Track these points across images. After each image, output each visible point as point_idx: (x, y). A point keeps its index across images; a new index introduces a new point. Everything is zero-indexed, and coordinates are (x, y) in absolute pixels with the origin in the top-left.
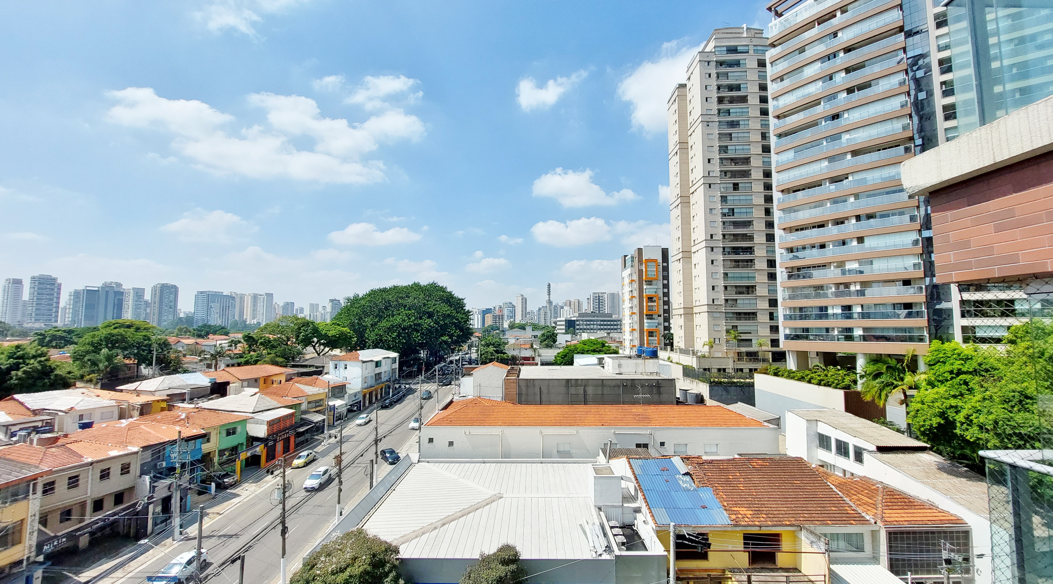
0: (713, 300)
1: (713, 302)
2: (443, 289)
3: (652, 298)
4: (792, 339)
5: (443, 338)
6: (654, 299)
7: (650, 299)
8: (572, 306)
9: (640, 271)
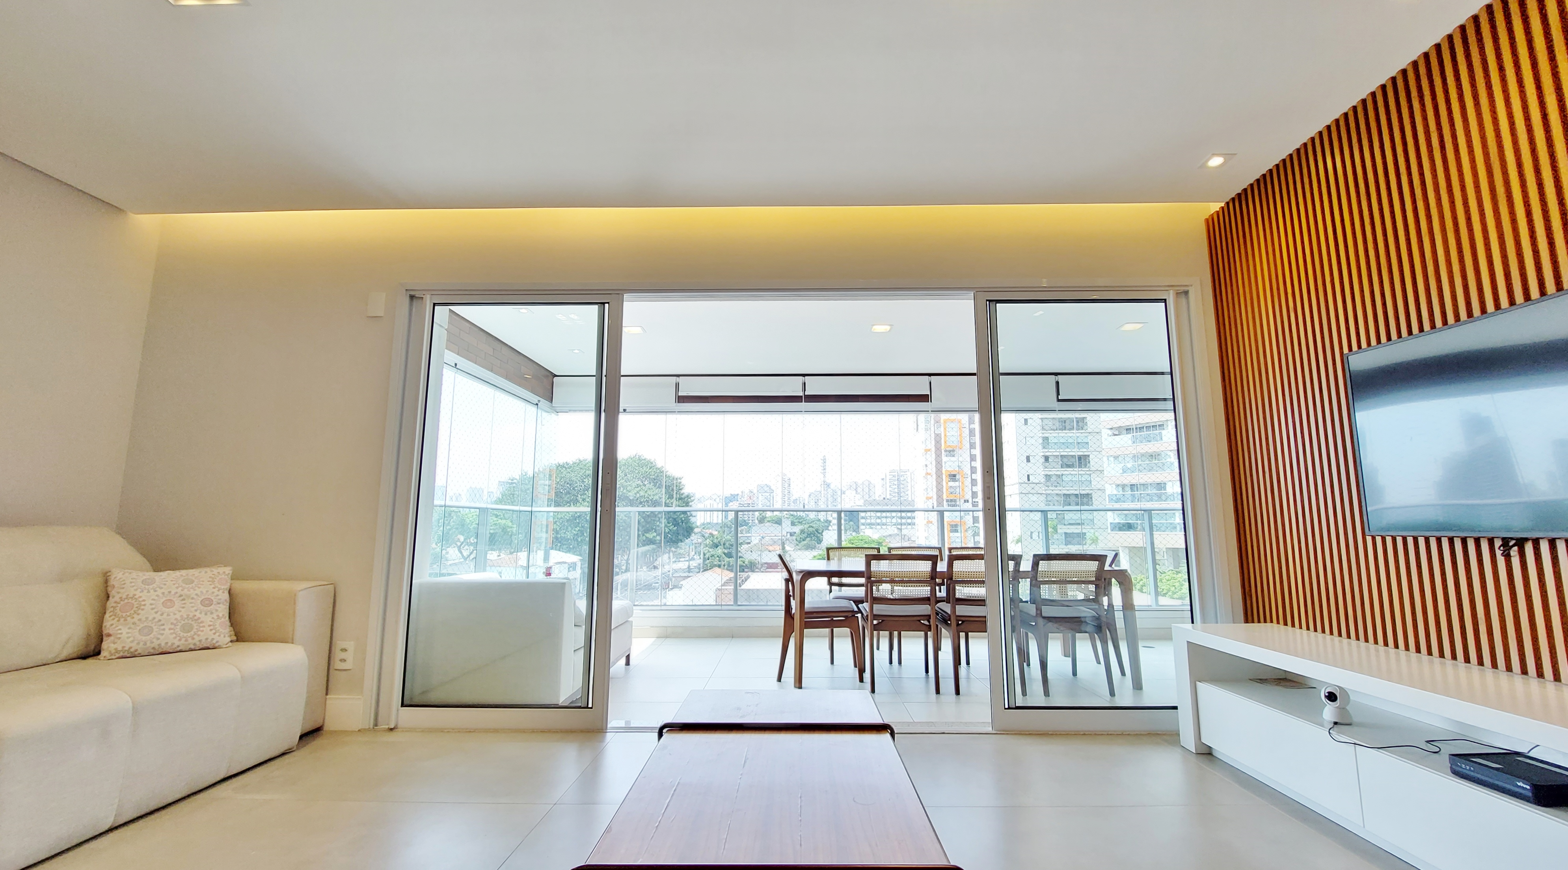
0: (1028, 476)
1: (1029, 480)
2: (650, 464)
3: (955, 476)
4: (1120, 529)
5: (647, 535)
6: (957, 477)
7: (953, 477)
8: (859, 490)
9: (938, 437)
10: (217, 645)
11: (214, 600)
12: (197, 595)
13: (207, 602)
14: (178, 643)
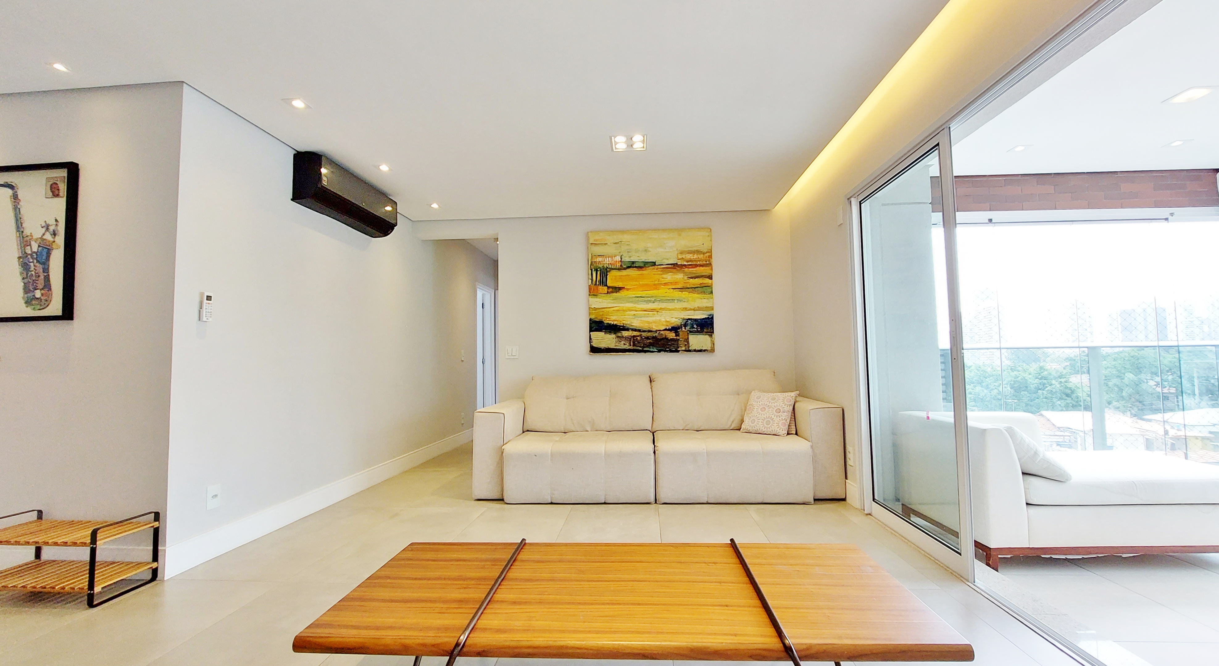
10: (779, 434)
11: (781, 410)
12: (774, 406)
13: (778, 411)
14: (765, 430)
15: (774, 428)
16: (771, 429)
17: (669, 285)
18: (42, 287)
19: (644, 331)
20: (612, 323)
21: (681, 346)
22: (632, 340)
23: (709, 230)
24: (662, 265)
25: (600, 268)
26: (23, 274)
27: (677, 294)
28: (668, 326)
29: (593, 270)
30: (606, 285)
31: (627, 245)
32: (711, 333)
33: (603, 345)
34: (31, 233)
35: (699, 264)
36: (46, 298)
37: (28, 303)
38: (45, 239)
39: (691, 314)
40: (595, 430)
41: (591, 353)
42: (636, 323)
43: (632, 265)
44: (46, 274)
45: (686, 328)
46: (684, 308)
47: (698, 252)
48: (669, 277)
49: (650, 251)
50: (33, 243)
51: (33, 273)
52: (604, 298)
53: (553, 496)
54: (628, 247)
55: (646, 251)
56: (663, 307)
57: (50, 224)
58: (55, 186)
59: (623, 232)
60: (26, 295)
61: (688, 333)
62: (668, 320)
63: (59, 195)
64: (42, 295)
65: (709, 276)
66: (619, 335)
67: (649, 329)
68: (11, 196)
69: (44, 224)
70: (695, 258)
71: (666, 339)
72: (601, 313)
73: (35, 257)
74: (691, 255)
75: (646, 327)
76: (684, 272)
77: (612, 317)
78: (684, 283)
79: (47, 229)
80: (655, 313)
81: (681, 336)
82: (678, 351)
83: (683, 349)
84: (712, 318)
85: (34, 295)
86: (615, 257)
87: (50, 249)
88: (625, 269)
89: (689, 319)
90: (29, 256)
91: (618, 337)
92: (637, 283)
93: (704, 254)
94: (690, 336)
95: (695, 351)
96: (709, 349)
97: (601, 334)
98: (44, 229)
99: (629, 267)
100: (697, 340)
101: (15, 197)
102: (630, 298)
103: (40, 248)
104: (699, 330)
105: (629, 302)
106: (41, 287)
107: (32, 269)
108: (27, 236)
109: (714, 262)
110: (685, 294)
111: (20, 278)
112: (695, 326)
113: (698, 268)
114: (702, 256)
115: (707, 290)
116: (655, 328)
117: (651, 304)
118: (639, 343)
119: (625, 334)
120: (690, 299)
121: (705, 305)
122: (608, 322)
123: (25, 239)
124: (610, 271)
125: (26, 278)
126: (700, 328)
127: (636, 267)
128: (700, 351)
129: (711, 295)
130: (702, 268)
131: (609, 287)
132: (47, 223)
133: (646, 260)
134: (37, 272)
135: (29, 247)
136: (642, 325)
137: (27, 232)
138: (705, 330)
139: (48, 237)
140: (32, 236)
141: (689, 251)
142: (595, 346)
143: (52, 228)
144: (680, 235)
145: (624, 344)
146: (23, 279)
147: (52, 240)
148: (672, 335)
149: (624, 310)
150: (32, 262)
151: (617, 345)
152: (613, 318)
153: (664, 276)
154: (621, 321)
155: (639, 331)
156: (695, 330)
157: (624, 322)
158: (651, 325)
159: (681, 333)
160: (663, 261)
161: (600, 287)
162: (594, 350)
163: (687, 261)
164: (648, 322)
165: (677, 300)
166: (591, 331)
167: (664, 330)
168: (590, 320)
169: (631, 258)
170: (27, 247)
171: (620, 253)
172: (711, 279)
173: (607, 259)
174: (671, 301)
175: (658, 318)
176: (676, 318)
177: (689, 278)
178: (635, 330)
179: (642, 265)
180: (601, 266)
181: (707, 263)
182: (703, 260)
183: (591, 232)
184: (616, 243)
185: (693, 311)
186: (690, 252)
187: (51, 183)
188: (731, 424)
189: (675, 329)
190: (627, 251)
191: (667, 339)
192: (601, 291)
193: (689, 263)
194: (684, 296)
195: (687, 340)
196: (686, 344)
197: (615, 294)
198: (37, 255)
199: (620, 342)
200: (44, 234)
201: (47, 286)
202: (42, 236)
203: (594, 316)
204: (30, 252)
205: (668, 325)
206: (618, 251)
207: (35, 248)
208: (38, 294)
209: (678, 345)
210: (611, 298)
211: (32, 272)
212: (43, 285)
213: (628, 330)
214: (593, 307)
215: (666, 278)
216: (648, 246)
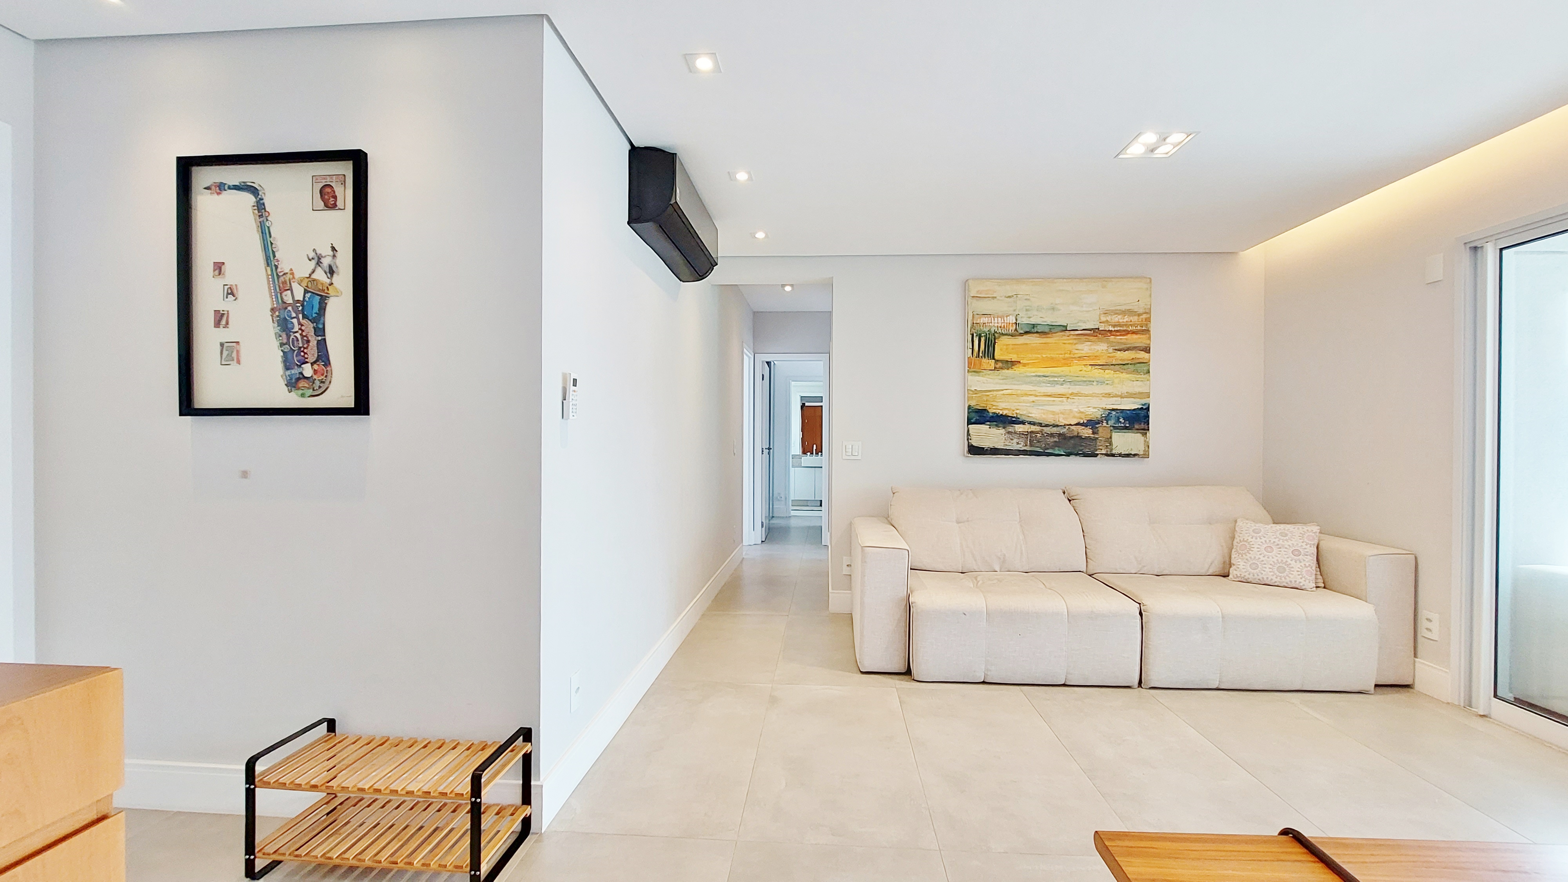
10: (1304, 587)
11: (1302, 552)
12: (1289, 546)
13: (1296, 553)
14: (1275, 580)
15: (1294, 578)
16: (1288, 580)
17: (1084, 360)
18: (314, 360)
19: (1047, 426)
20: (1001, 413)
21: (1100, 448)
22: (1029, 438)
23: (1148, 280)
24: (1077, 330)
25: (984, 332)
26: (280, 336)
27: (1097, 373)
28: (1082, 419)
29: (975, 335)
30: (994, 358)
31: (1026, 299)
32: (1145, 430)
33: (986, 444)
34: (291, 270)
35: (1131, 331)
36: (322, 377)
37: (293, 384)
38: (314, 280)
39: (1116, 403)
40: (1007, 570)
41: (969, 455)
42: (1036, 414)
43: (1032, 330)
44: (320, 338)
45: (1109, 422)
46: (1106, 394)
47: (1130, 312)
48: (1086, 348)
49: (1059, 310)
50: (295, 286)
51: (298, 335)
52: (990, 377)
53: (989, 673)
54: (1028, 303)
55: (1053, 309)
56: (1075, 391)
57: (323, 255)
58: (328, 190)
59: (1019, 280)
60: (288, 373)
61: (1111, 430)
62: (1082, 410)
63: (336, 206)
64: (315, 372)
65: (1146, 348)
66: (1010, 430)
67: (1053, 422)
68: (254, 206)
69: (312, 255)
70: (1125, 321)
71: (1078, 437)
72: (985, 399)
73: (300, 308)
74: (1120, 317)
75: (1050, 419)
76: (1108, 342)
77: (1000, 404)
78: (1108, 357)
79: (319, 263)
80: (1064, 399)
81: (1100, 434)
82: (1096, 455)
83: (1104, 452)
84: (1148, 409)
85: (301, 373)
86: (1007, 316)
87: (326, 297)
88: (1021, 335)
89: (1113, 410)
90: (290, 308)
91: (1009, 433)
92: (1039, 356)
93: (1139, 315)
94: (1113, 434)
95: (1120, 455)
96: (1141, 453)
97: (984, 428)
98: (314, 263)
99: (1027, 333)
100: (1123, 441)
101: (260, 207)
102: (1027, 376)
103: (308, 295)
104: (1128, 425)
105: (1026, 383)
106: (312, 359)
107: (296, 328)
108: (285, 274)
109: (1154, 327)
110: (1109, 374)
111: (276, 344)
112: (1121, 420)
113: (1129, 335)
114: (1136, 318)
115: (1141, 368)
116: (1063, 422)
117: (1058, 386)
118: (1039, 442)
119: (1019, 428)
120: (1116, 381)
121: (1138, 390)
122: (994, 411)
123: (282, 279)
124: (999, 337)
125: (286, 344)
126: (1129, 423)
127: (1037, 332)
128: (1128, 455)
129: (1146, 376)
130: (1135, 336)
131: (997, 361)
132: (318, 252)
133: (1052, 322)
134: (304, 334)
135: (289, 292)
136: (1044, 416)
137: (284, 267)
138: (1136, 426)
139: (321, 275)
140: (292, 274)
141: (1116, 310)
142: (975, 444)
143: (326, 262)
144: (1104, 287)
145: (1018, 443)
146: (282, 345)
147: (328, 281)
148: (1087, 432)
149: (1017, 395)
150: (294, 318)
151: (1007, 444)
152: (1002, 405)
153: (1079, 346)
154: (1013, 411)
155: (1040, 425)
156: (1122, 425)
157: (1018, 412)
158: (1057, 416)
159: (1100, 430)
160: (1079, 324)
161: (985, 361)
162: (975, 450)
163: (1114, 326)
164: (1053, 413)
165: (1097, 381)
166: (970, 422)
167: (1076, 424)
168: (969, 407)
169: (1031, 319)
170: (285, 293)
171: (1014, 311)
172: (1148, 352)
173: (996, 319)
174: (1087, 382)
175: (1068, 407)
176: (1094, 408)
177: (1116, 350)
178: (1034, 424)
179: (1047, 329)
180: (986, 330)
181: (1144, 328)
182: (1138, 324)
183: (973, 279)
184: (1009, 297)
185: (1119, 399)
186: (1116, 312)
187: (321, 185)
188: (1209, 568)
189: (1092, 424)
190: (1025, 308)
191: (1081, 437)
192: (985, 366)
193: (1116, 329)
194: (1107, 376)
195: (1109, 440)
196: (1107, 446)
197: (1006, 371)
198: (303, 305)
199: (1012, 439)
200: (313, 272)
201: (323, 357)
202: (310, 275)
203: (974, 401)
204: (291, 301)
205: (1083, 417)
206: (1012, 309)
207: (299, 294)
208: (308, 370)
209: (1096, 446)
210: (1000, 377)
211: (296, 334)
212: (316, 356)
213: (1023, 423)
214: (973, 389)
215: (1082, 350)
216: (1057, 302)
